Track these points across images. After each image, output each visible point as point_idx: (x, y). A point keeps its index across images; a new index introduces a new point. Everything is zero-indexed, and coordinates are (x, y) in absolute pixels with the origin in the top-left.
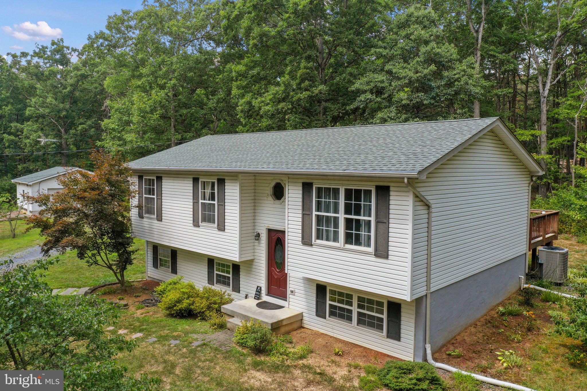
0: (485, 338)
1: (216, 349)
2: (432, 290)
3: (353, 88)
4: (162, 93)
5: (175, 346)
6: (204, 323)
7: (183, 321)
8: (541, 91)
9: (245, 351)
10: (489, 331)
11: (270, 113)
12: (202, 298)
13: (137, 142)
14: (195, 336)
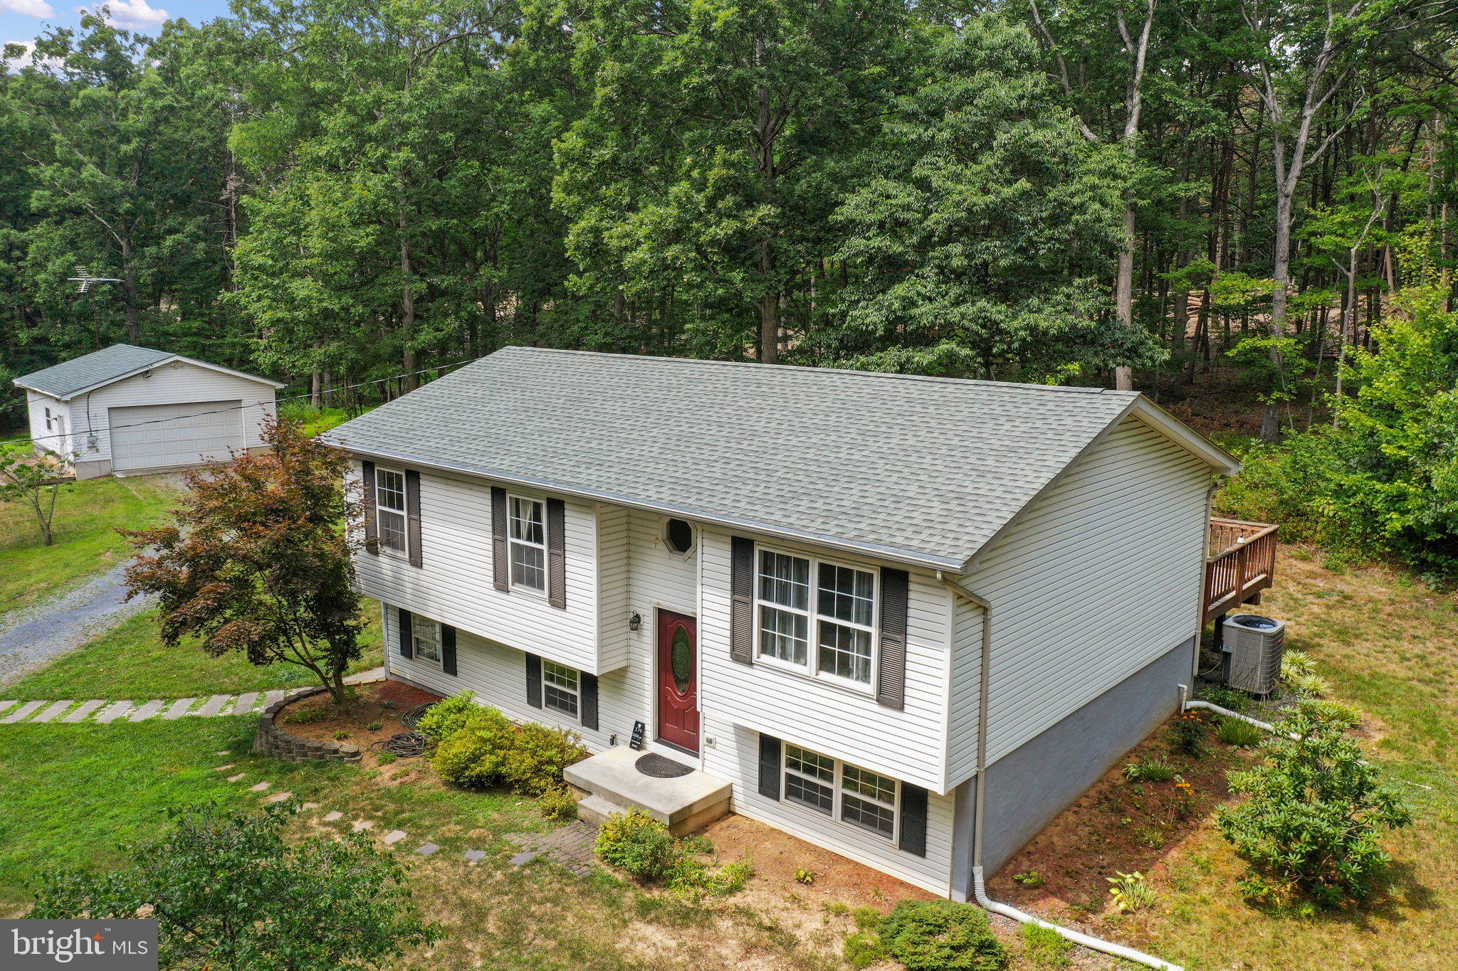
0: (1094, 838)
1: (562, 874)
2: (989, 762)
3: (839, 215)
4: (376, 181)
5: (478, 866)
6: (530, 802)
7: (485, 799)
8: (1280, 180)
9: (620, 877)
10: (1102, 821)
11: (646, 269)
12: (523, 750)
13: (320, 301)
14: (515, 839)
